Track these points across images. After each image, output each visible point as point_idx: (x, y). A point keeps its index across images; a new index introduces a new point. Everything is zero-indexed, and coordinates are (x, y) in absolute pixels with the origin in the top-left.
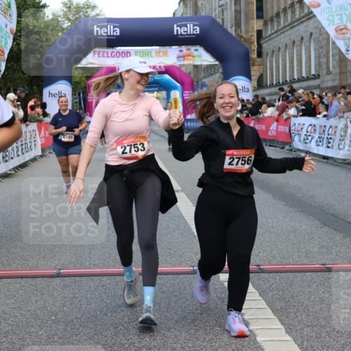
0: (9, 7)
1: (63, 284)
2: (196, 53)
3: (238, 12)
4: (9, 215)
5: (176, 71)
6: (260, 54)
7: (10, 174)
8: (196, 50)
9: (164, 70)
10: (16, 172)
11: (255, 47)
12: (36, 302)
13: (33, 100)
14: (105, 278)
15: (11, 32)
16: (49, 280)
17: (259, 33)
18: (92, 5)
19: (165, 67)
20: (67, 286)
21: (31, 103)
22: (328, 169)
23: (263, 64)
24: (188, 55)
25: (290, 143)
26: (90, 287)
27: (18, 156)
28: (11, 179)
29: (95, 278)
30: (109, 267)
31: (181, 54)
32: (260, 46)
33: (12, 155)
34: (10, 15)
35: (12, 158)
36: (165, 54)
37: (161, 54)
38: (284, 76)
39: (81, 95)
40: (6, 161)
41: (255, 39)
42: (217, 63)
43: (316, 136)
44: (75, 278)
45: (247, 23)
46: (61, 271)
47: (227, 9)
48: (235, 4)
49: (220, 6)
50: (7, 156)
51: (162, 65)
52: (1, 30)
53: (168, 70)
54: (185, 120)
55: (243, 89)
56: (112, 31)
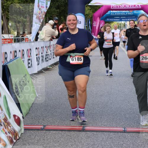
1: (87, 136)
4: (51, 93)
7: (49, 69)
9: (140, 7)
10: (53, 67)
12: (72, 146)
13: (62, 25)
14: (112, 134)
16: (78, 133)
19: (141, 6)
20: (89, 137)
21: (61, 27)
26: (103, 138)
27: (54, 58)
28: (50, 71)
29: (106, 133)
30: (113, 127)
33: (50, 58)
35: (50, 59)
39: (90, 22)
40: (47, 61)
44: (93, 132)
46: (85, 128)
50: (48, 58)
51: (139, 5)
53: (143, 8)
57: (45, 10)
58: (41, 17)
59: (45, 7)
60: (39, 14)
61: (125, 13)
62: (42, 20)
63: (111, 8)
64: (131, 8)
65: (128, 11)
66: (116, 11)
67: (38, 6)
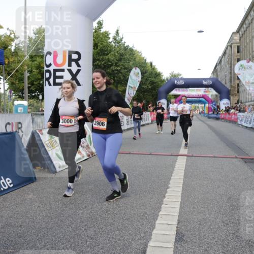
0: (138, 73)
3: (231, 77)
6: (238, 92)
8: (210, 89)
11: (237, 89)
17: (238, 84)
22: (248, 131)
23: (239, 96)
24: (208, 91)
25: (237, 122)
31: (205, 91)
32: (238, 89)
34: (139, 77)
36: (200, 90)
37: (198, 90)
38: (246, 100)
41: (237, 86)
42: (218, 94)
43: (244, 119)
45: (234, 81)
47: (227, 76)
48: (230, 74)
49: (225, 75)
52: (135, 81)
53: (203, 97)
54: (209, 114)
55: (227, 104)
56: (181, 82)
57: (133, 95)
58: (130, 99)
60: (129, 97)
61: (195, 100)
62: (130, 101)
65: (196, 98)
67: (129, 94)
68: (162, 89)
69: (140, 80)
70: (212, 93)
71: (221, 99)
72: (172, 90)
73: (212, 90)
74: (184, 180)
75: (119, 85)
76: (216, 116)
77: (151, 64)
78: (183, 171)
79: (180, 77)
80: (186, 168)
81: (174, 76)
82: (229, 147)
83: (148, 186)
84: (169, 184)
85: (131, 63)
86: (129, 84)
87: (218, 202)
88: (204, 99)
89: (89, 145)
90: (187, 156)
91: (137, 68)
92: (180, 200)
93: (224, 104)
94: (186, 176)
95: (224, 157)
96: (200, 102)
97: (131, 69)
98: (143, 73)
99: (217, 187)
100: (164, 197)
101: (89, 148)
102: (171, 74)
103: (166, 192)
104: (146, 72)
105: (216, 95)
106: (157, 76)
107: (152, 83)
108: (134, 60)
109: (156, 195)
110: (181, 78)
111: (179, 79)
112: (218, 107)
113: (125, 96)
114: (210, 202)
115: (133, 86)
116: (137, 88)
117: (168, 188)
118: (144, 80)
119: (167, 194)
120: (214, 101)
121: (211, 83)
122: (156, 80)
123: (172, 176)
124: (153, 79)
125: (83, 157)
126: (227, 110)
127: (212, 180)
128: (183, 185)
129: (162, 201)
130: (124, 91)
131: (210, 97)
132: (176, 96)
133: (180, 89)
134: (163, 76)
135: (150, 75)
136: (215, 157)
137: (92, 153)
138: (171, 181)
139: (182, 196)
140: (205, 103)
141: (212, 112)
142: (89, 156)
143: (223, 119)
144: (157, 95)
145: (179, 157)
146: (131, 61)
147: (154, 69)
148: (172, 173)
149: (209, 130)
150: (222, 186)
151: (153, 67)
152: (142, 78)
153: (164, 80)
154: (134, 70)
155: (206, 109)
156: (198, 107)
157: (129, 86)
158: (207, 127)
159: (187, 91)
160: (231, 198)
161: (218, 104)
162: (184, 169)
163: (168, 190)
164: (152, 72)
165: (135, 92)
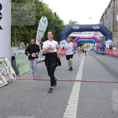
2: (98, 34)
3: (114, 24)
5: (95, 38)
8: (99, 33)
15: (46, 27)
18: (76, 21)
24: (97, 34)
31: (95, 34)
34: (46, 23)
36: (91, 33)
37: (90, 34)
42: (104, 36)
45: (116, 26)
47: (111, 23)
48: (113, 21)
49: (109, 22)
52: (43, 26)
53: (93, 38)
54: (97, 51)
55: (110, 43)
56: (77, 28)
57: (42, 37)
58: (40, 40)
59: (42, 36)
60: (39, 39)
61: (87, 40)
62: (40, 41)
63: (80, 38)
64: (88, 38)
65: (88, 39)
66: (83, 39)
67: (39, 36)
68: (63, 33)
69: (47, 26)
70: (99, 35)
71: (106, 40)
72: (70, 33)
73: (100, 33)
74: (79, 99)
75: (32, 30)
76: (102, 52)
77: (55, 14)
78: (79, 93)
79: (76, 24)
80: (80, 90)
81: (72, 23)
82: (112, 75)
83: (53, 103)
84: (68, 102)
85: (40, 13)
86: (39, 29)
87: (104, 115)
88: (94, 40)
89: (9, 74)
90: (81, 81)
91: (45, 17)
92: (76, 114)
93: (108, 43)
94: (80, 96)
95: (108, 82)
96: (91, 42)
97: (40, 18)
98: (49, 21)
99: (103, 104)
100: (65, 111)
101: (9, 76)
102: (69, 21)
103: (66, 108)
104: (52, 20)
105: (103, 37)
106: (60, 23)
107: (56, 28)
108: (43, 10)
109: (59, 110)
110: (78, 24)
111: (75, 25)
112: (104, 45)
113: (36, 37)
114: (98, 115)
115: (41, 30)
116: (44, 32)
117: (68, 105)
118: (50, 26)
119: (66, 110)
120: (101, 42)
121: (99, 28)
122: (59, 26)
123: (70, 96)
124: (57, 25)
125: (4, 83)
126: (111, 48)
127: (100, 99)
128: (78, 102)
129: (63, 114)
130: (35, 34)
131: (98, 38)
132: (73, 38)
133: (77, 33)
134: (64, 23)
135: (54, 22)
136: (101, 82)
137: (11, 80)
138: (70, 100)
139: (77, 111)
140: (94, 43)
141: (100, 49)
142: (8, 82)
143: (107, 54)
144: (60, 37)
145: (75, 82)
146: (40, 11)
147: (57, 18)
148: (70, 94)
149: (97, 62)
150: (107, 103)
151: (57, 16)
152: (48, 24)
153: (65, 26)
154: (42, 18)
155: (95, 47)
156: (90, 46)
157: (39, 30)
158: (96, 60)
159: (81, 34)
160: (113, 112)
161: (104, 44)
162: (79, 91)
163: (67, 106)
164: (56, 20)
165: (43, 35)
